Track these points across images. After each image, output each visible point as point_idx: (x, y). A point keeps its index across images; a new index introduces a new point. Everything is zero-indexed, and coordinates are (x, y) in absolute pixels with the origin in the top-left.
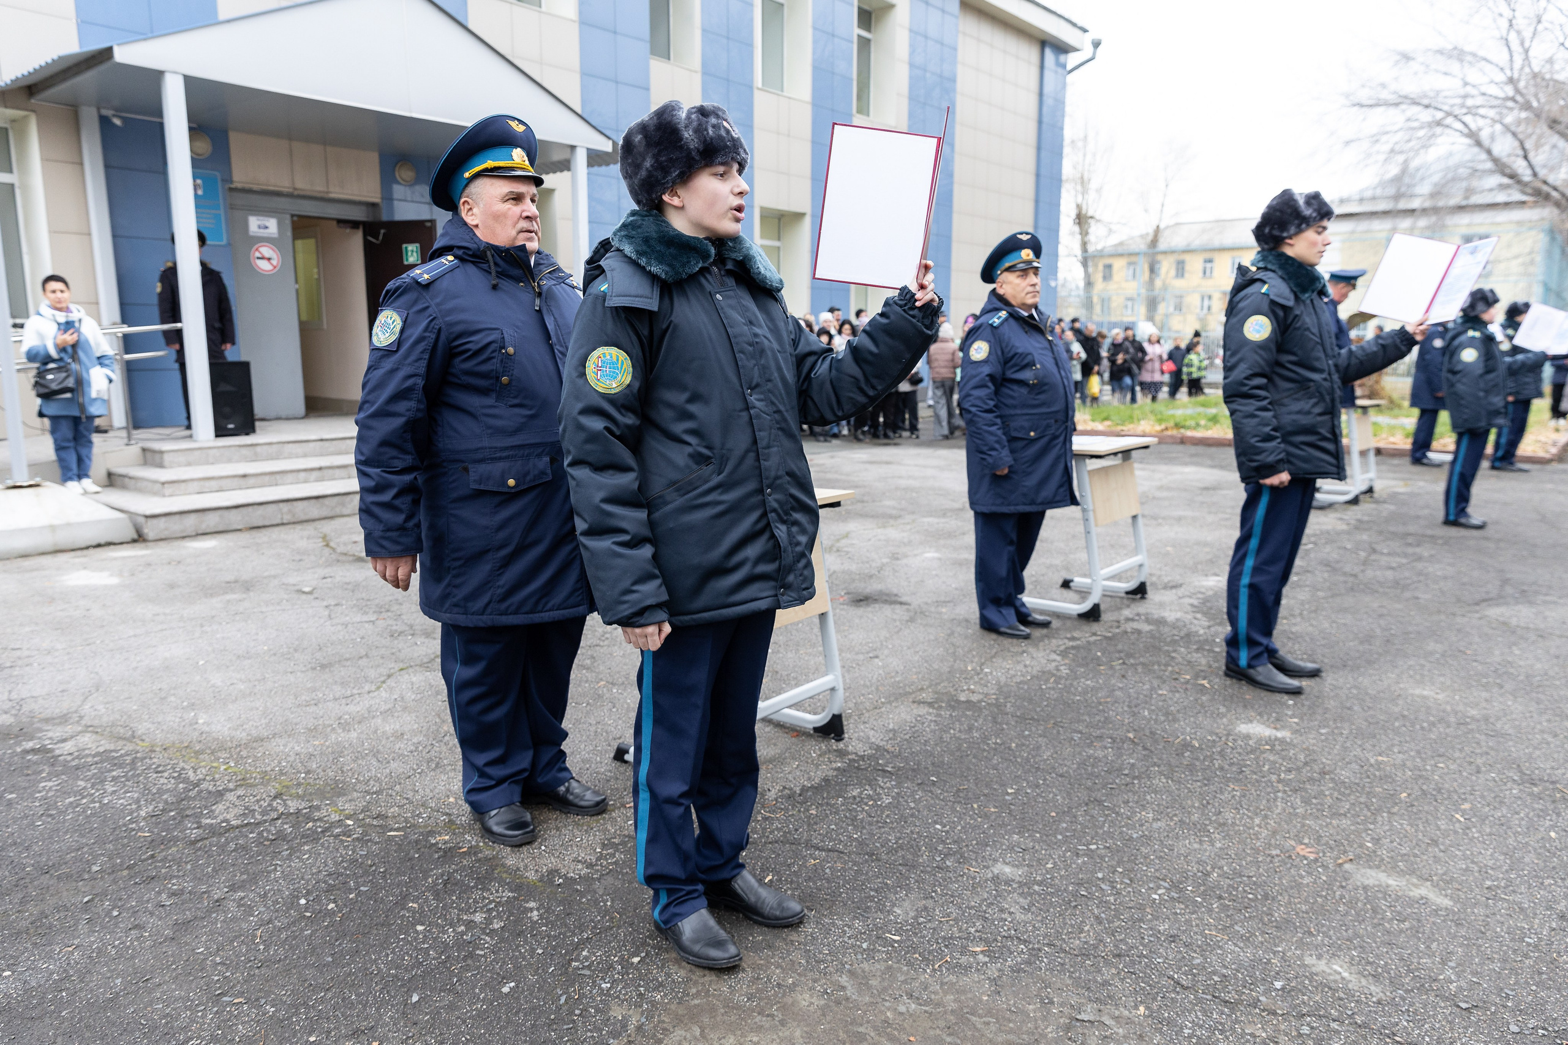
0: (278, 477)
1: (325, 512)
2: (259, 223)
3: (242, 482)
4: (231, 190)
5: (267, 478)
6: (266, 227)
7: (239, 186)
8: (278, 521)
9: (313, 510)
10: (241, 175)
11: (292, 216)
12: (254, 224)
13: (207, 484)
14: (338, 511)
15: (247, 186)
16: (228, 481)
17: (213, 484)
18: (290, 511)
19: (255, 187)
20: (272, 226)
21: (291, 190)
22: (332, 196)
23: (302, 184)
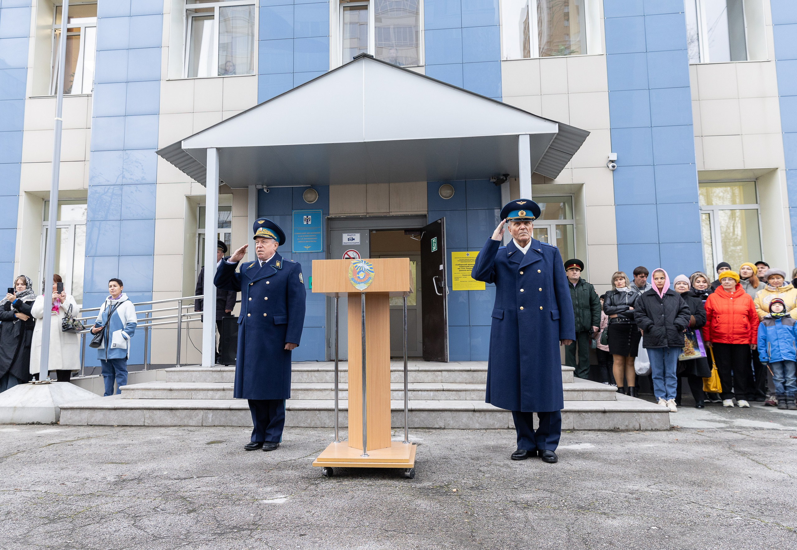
0: (193, 392)
1: (176, 421)
2: (349, 237)
3: (169, 394)
4: (328, 219)
5: (186, 393)
6: (354, 239)
7: (333, 216)
8: (142, 424)
9: (168, 418)
10: (334, 210)
11: (371, 231)
12: (345, 237)
13: (147, 393)
14: (186, 422)
15: (338, 216)
16: (160, 392)
17: (151, 394)
18: (150, 417)
19: (343, 216)
20: (357, 237)
21: (365, 214)
22: (392, 214)
23: (374, 209)
